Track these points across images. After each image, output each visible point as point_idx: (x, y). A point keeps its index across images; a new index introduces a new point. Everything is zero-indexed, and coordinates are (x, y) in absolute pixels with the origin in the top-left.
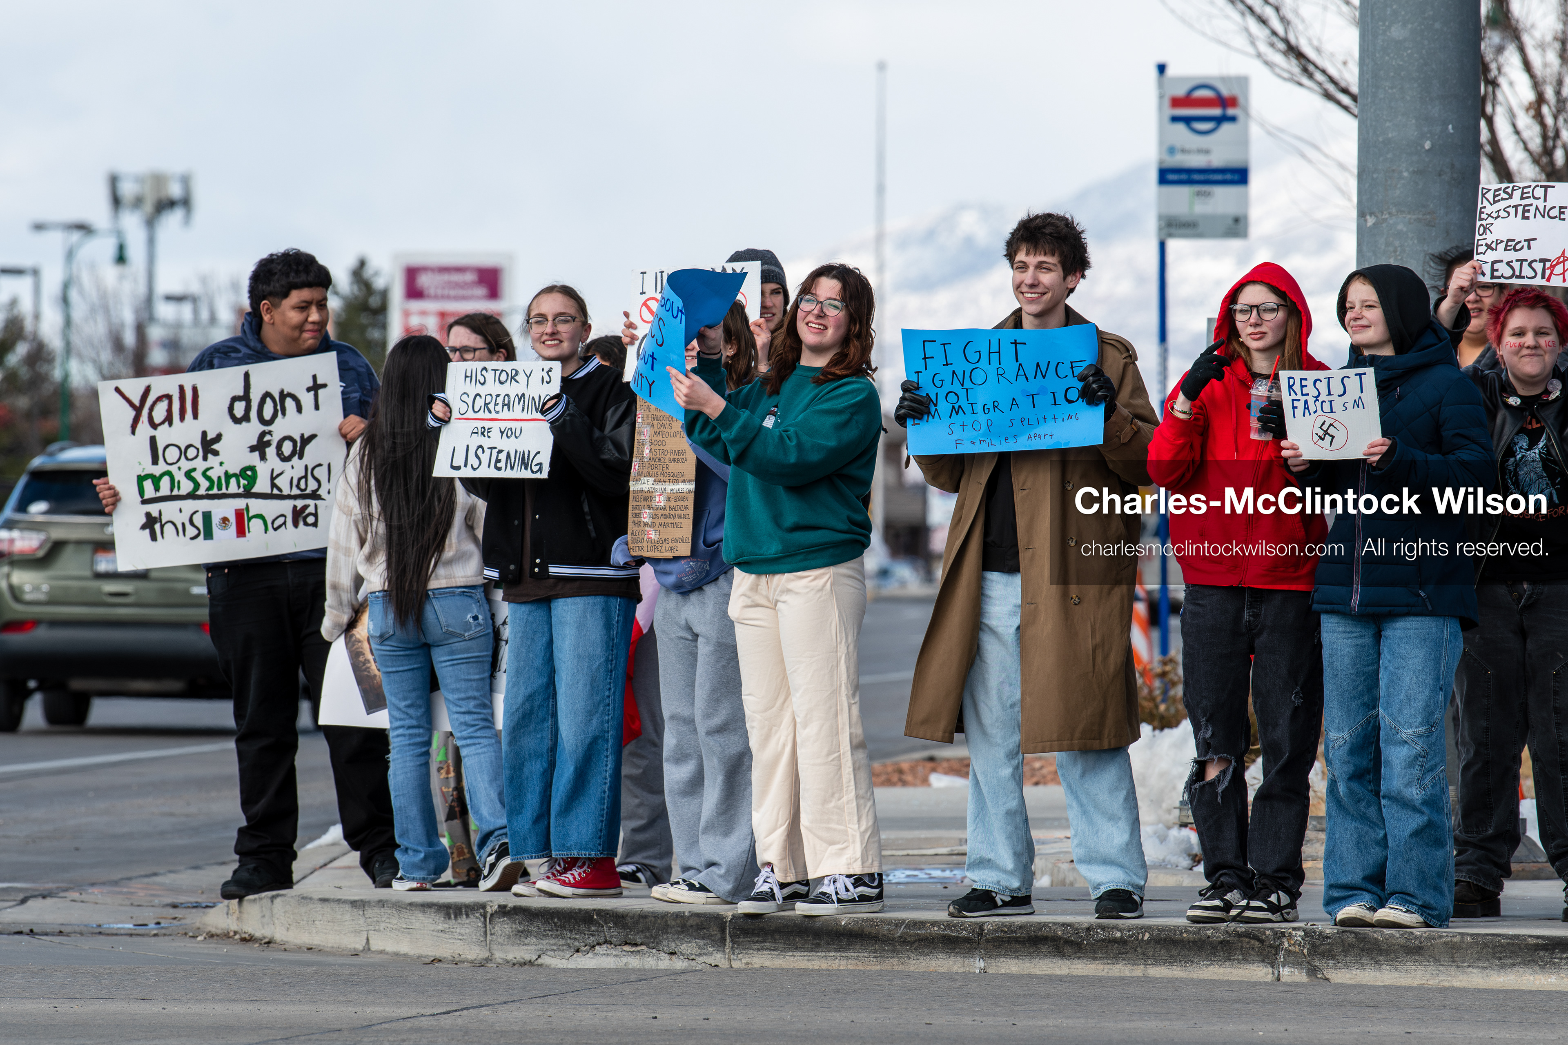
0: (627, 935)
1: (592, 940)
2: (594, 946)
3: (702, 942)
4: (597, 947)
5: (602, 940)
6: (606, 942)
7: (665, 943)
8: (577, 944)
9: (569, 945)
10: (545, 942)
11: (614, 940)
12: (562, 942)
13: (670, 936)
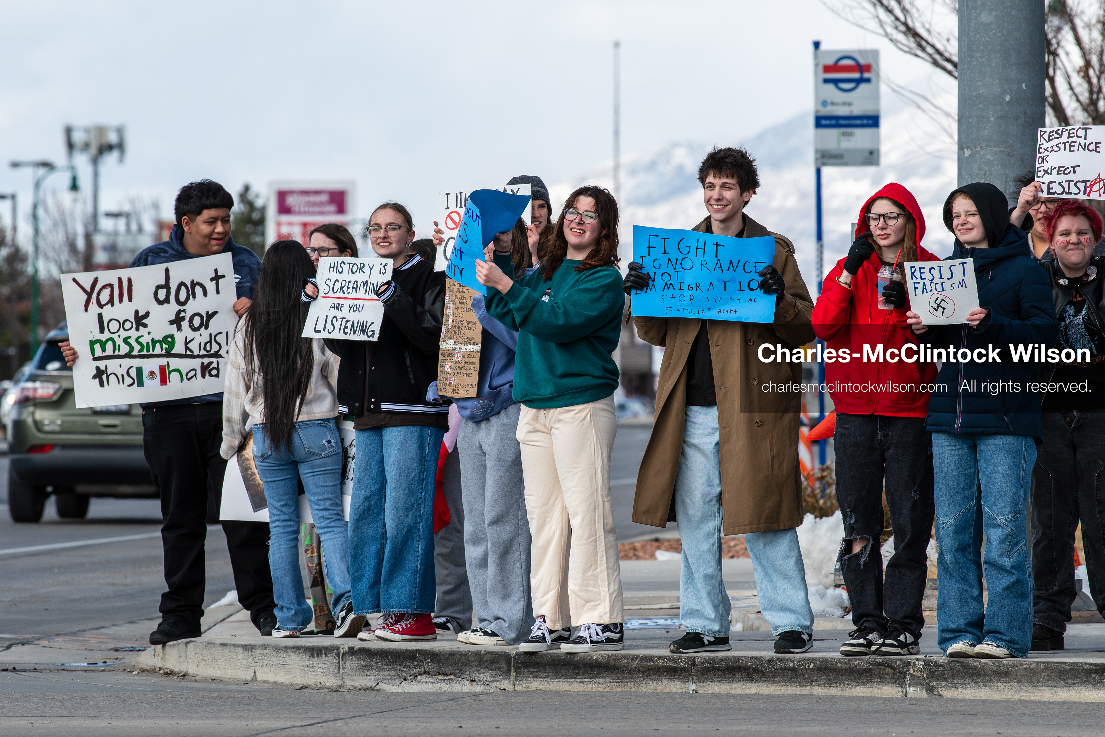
0: (440, 668)
1: (415, 672)
2: (416, 676)
3: (494, 673)
4: (419, 677)
5: (422, 671)
6: (425, 673)
7: (468, 673)
8: (404, 674)
9: (398, 675)
10: (381, 673)
11: (431, 671)
12: (394, 673)
13: (471, 668)
